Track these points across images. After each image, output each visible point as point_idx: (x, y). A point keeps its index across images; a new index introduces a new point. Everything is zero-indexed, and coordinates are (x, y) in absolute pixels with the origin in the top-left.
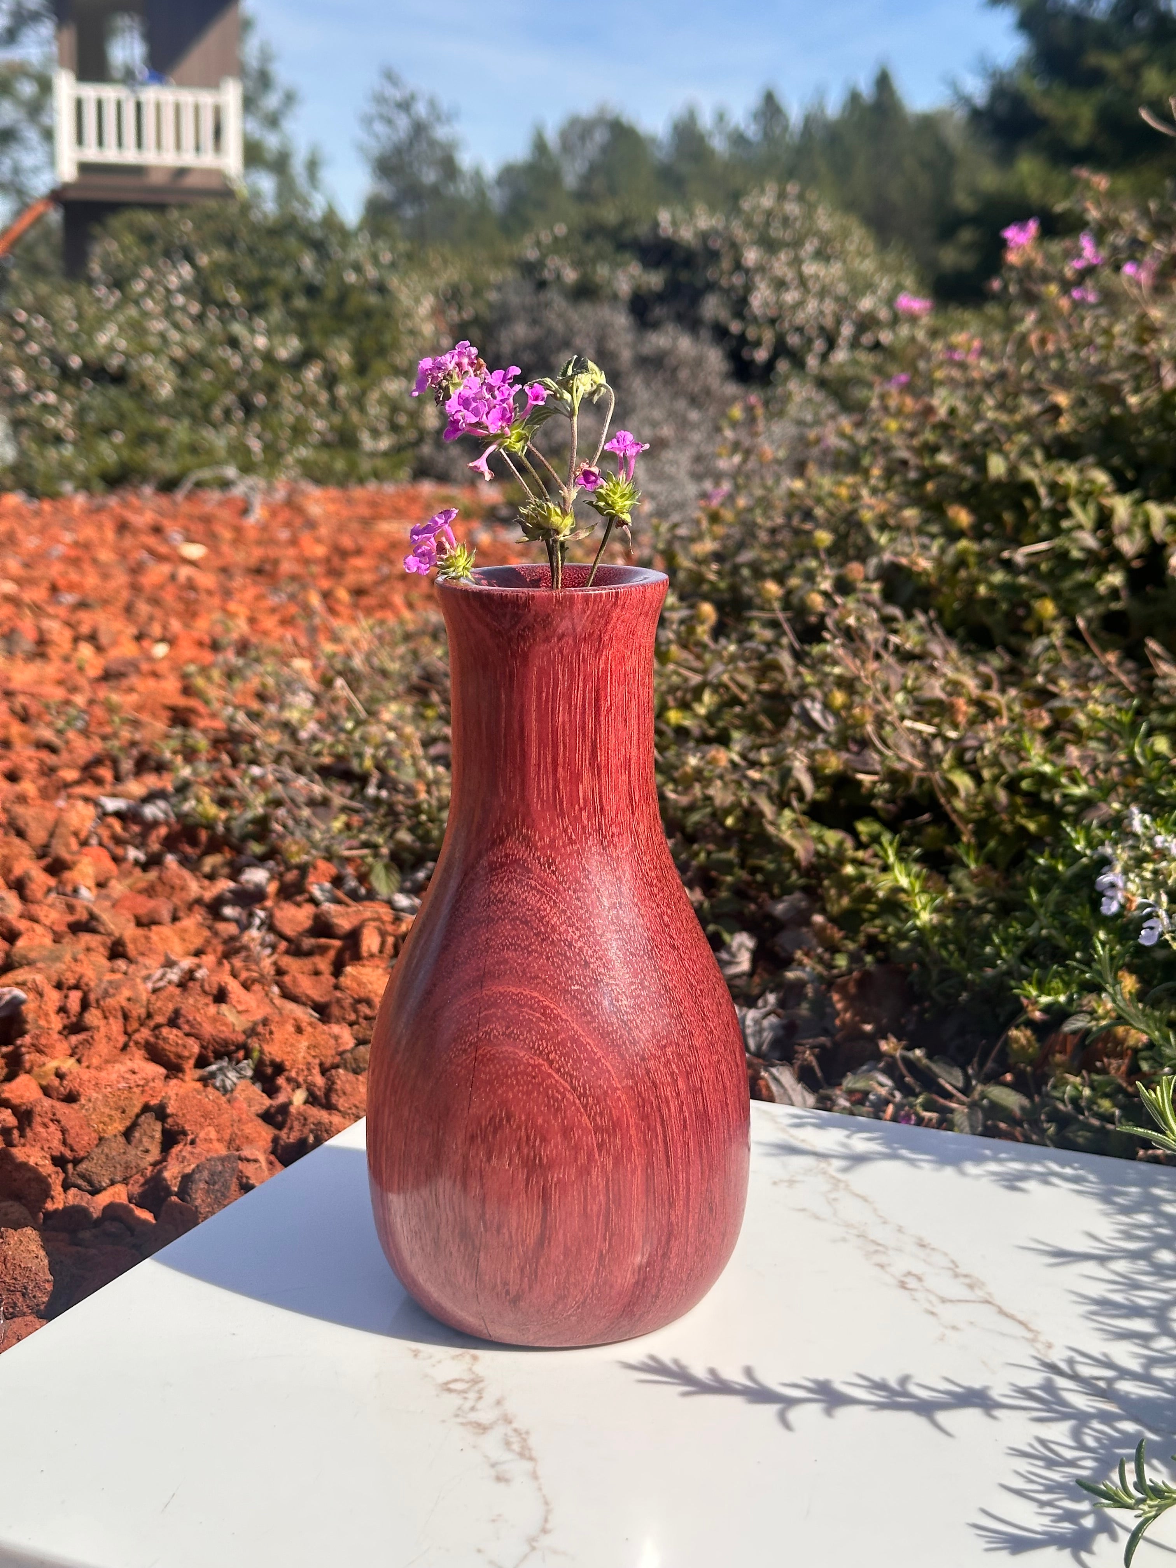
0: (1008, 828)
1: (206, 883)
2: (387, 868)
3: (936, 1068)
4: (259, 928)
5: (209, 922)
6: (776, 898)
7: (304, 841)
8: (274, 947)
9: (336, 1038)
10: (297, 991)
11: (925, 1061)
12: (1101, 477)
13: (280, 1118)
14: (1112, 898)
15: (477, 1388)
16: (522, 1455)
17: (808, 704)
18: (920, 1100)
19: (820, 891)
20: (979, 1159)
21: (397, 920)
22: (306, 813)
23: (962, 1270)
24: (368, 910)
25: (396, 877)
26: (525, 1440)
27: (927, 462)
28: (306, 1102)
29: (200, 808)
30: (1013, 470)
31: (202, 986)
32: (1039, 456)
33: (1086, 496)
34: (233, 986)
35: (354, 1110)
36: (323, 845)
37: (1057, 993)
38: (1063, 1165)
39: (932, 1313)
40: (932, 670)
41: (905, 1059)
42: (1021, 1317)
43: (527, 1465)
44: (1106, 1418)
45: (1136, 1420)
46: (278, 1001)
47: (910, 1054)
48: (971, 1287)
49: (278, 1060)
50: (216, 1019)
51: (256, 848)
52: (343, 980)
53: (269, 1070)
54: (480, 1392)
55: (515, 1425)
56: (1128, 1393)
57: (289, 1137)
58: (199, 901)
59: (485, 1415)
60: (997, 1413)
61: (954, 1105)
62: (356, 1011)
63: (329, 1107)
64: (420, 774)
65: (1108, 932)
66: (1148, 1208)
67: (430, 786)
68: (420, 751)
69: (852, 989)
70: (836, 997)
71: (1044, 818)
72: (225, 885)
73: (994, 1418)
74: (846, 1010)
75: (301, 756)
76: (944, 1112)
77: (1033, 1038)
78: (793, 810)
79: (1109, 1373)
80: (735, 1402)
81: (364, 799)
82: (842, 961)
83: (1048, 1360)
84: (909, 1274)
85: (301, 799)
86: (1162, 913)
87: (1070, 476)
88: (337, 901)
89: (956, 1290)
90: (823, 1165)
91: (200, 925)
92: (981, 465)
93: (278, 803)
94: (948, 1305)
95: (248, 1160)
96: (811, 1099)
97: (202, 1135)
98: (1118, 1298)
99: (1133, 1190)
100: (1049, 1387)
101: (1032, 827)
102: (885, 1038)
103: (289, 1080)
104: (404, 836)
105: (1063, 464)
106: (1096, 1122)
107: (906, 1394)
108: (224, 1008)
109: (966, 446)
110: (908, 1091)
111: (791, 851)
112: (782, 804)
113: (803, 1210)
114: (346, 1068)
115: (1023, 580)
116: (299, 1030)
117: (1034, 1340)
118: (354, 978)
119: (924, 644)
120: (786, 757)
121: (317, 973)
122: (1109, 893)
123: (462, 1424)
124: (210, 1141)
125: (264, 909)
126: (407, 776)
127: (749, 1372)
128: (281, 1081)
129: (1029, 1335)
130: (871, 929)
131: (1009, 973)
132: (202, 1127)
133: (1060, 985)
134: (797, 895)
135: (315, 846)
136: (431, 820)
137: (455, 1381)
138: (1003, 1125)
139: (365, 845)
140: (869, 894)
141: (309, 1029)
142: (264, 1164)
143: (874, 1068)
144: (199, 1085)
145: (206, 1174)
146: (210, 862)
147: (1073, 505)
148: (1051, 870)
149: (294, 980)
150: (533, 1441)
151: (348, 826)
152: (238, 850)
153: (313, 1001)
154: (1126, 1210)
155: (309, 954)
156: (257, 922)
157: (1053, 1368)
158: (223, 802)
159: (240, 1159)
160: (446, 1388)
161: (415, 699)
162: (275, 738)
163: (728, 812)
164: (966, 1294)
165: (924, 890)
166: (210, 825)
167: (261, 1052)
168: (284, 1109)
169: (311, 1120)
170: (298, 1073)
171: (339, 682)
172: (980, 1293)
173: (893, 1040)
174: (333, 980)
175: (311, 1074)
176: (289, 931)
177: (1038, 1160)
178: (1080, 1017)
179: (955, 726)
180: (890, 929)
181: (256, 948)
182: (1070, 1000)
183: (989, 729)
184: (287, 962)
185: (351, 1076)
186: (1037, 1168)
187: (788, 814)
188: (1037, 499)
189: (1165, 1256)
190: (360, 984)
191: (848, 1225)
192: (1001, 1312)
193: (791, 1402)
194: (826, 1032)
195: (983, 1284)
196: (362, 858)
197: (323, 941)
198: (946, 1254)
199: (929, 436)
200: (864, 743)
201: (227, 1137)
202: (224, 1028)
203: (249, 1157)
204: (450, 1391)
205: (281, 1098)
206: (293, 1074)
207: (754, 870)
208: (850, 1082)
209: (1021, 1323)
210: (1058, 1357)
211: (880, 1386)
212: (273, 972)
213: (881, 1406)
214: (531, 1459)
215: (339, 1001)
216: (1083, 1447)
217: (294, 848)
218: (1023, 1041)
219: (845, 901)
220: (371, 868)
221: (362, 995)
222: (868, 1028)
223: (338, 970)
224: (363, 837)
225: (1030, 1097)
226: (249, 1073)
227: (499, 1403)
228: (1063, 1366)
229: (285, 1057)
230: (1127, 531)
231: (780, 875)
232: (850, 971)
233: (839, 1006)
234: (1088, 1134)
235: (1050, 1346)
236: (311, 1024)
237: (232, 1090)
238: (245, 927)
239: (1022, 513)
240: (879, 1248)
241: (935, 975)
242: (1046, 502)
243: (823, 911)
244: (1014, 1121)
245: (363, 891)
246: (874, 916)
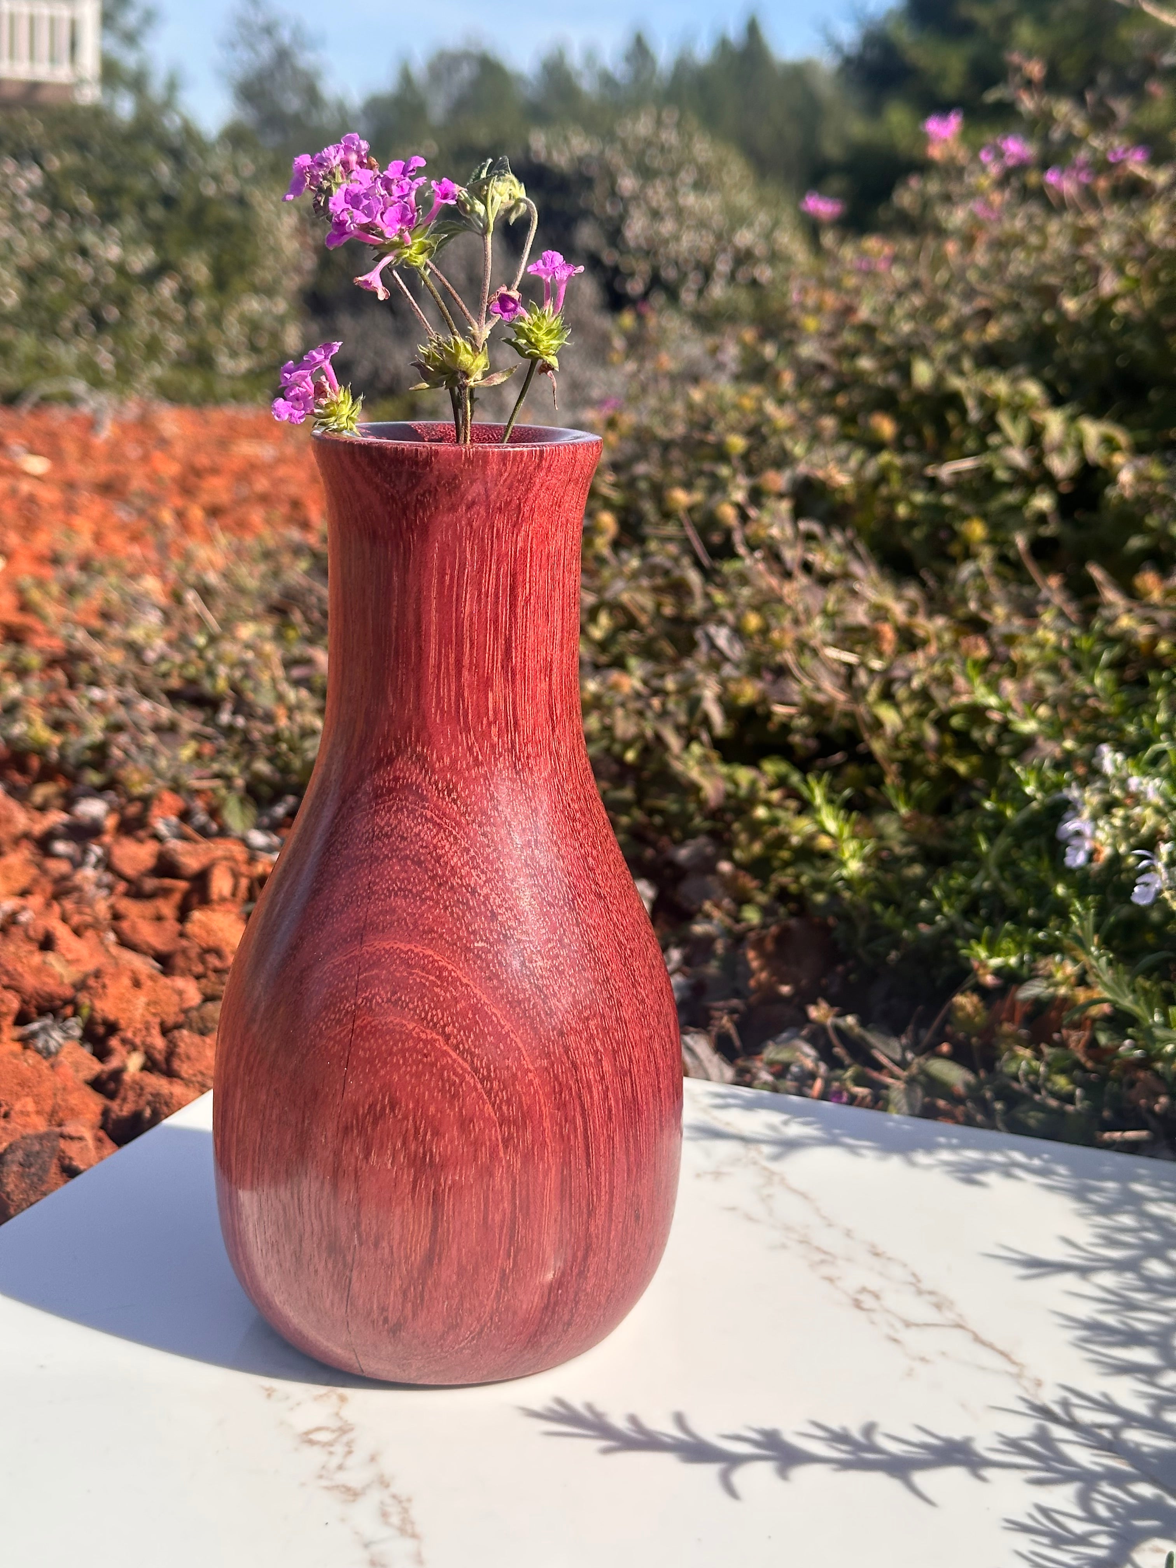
0: (933, 770)
1: (36, 815)
2: (242, 802)
3: (872, 1038)
4: (95, 867)
5: (38, 858)
6: (679, 843)
7: (147, 770)
8: (111, 888)
9: (180, 993)
10: (136, 938)
11: (858, 1030)
12: (1033, 389)
13: (112, 1086)
14: (1078, 849)
15: (345, 1438)
16: (402, 1531)
17: (712, 629)
18: (849, 1073)
19: (726, 836)
20: (930, 1147)
21: (252, 860)
22: (150, 739)
23: (926, 1285)
24: (219, 848)
25: (251, 812)
26: (406, 1511)
27: (845, 366)
28: (144, 1068)
29: (32, 733)
30: (939, 379)
31: (26, 932)
32: (967, 364)
33: (1018, 410)
34: (62, 932)
35: (199, 1078)
36: (169, 775)
37: (1008, 954)
38: (1030, 1154)
39: (895, 1340)
40: (854, 594)
41: (838, 1029)
42: (1000, 1347)
43: (409, 1545)
44: (1117, 1478)
45: (1153, 1480)
46: (115, 950)
47: (840, 1022)
48: (938, 1306)
49: (112, 1017)
50: (41, 970)
51: (94, 778)
52: (190, 927)
53: (101, 1030)
54: (349, 1444)
55: (393, 1489)
56: (1138, 1445)
57: (122, 1109)
58: (26, 836)
59: (354, 1477)
60: (988, 1473)
61: (889, 1080)
62: (203, 962)
63: (170, 1074)
64: (280, 698)
65: (1068, 886)
66: (1130, 1208)
67: (291, 711)
68: (280, 672)
69: (770, 946)
70: (751, 954)
71: (975, 759)
72: (57, 818)
73: (983, 1479)
74: (762, 969)
75: (147, 676)
76: (878, 1089)
77: (980, 1005)
78: (702, 743)
79: (1112, 1419)
80: (667, 1461)
81: (217, 726)
82: (752, 916)
83: (1038, 1402)
84: (864, 1290)
85: (146, 724)
86: (1160, 865)
87: (1001, 387)
88: (183, 837)
89: (921, 1311)
90: (753, 1154)
91: (29, 862)
92: (905, 371)
93: (117, 728)
94: (914, 1330)
95: (72, 1138)
96: (729, 1073)
97: (18, 1106)
98: (1110, 1320)
99: (1111, 1185)
100: (1043, 1437)
101: (962, 768)
102: (815, 1003)
103: (124, 1041)
104: (262, 767)
105: (991, 373)
106: (1053, 1103)
107: (874, 1449)
108: (51, 957)
109: (888, 351)
110: (835, 1063)
111: (694, 789)
112: (689, 737)
113: (733, 1209)
114: (191, 1029)
115: (948, 500)
116: (137, 984)
117: (1018, 1376)
118: (204, 926)
119: (844, 564)
120: (696, 684)
121: (159, 918)
122: (1074, 842)
123: (327, 1488)
124: (27, 1114)
125: (101, 845)
126: (264, 700)
127: (680, 1420)
128: (114, 1042)
129: (1013, 1369)
130: (784, 878)
131: (952, 930)
132: (18, 1097)
133: (1012, 946)
134: (702, 840)
135: (159, 774)
136: (292, 749)
137: (318, 1429)
138: (941, 1103)
139: (217, 776)
140: (782, 841)
141: (149, 983)
142: (90, 1142)
143: (797, 1036)
144: (17, 1047)
145: (19, 1155)
146: (42, 792)
147: (1003, 419)
148: (998, 815)
149: (134, 927)
150: (416, 1513)
151: (198, 756)
152: (73, 778)
153: (155, 950)
154: (1104, 1210)
155: (150, 896)
156: (92, 859)
157: (1045, 1412)
158: (57, 726)
159: (62, 1136)
160: (307, 1439)
161: (275, 619)
162: (117, 657)
163: (628, 744)
164: (932, 1316)
165: (854, 836)
166: (41, 751)
167: (92, 1009)
168: (117, 1075)
169: (149, 1090)
170: (135, 1034)
171: (191, 596)
172: (949, 1316)
173: (824, 1006)
174: (177, 927)
175: (149, 1034)
176: (129, 870)
177: (998, 1149)
178: (1036, 982)
179: (880, 655)
180: (804, 879)
181: (90, 889)
182: (1022, 963)
183: (919, 660)
184: (128, 906)
185: (197, 1039)
186: (998, 1158)
187: (696, 749)
188: (963, 411)
189: (1157, 1268)
190: (209, 931)
191: (788, 1228)
192: (977, 1339)
193: (734, 1461)
194: (737, 994)
195: (952, 1303)
196: (213, 790)
197: (168, 882)
198: (905, 1265)
199: (848, 338)
200: (781, 672)
201: (48, 1108)
202: (50, 981)
203: (74, 1134)
204: (312, 1443)
205: (114, 1063)
206: (129, 1035)
207: (651, 812)
208: (772, 1052)
209: (1003, 1354)
210: (1049, 1397)
211: (840, 1438)
212: (109, 916)
213: (844, 1465)
214: (414, 1536)
215: (184, 952)
216: (1093, 1518)
217: (136, 777)
218: (969, 1008)
219: (757, 848)
220: (224, 800)
221: (211, 943)
222: (785, 989)
223: (183, 915)
224: (216, 767)
225: (974, 1070)
226: (77, 1032)
227: (373, 1459)
228: (1057, 1409)
229: (120, 1015)
230: (1060, 449)
231: (685, 818)
232: (764, 926)
233: (755, 964)
234: (1041, 1115)
235: (1039, 1384)
236: (151, 977)
237: (57, 1053)
238: (77, 864)
239: (943, 430)
240: (826, 1257)
241: (862, 930)
242: (974, 415)
243: (730, 858)
244: (955, 1099)
245: (214, 827)
246: (786, 864)
